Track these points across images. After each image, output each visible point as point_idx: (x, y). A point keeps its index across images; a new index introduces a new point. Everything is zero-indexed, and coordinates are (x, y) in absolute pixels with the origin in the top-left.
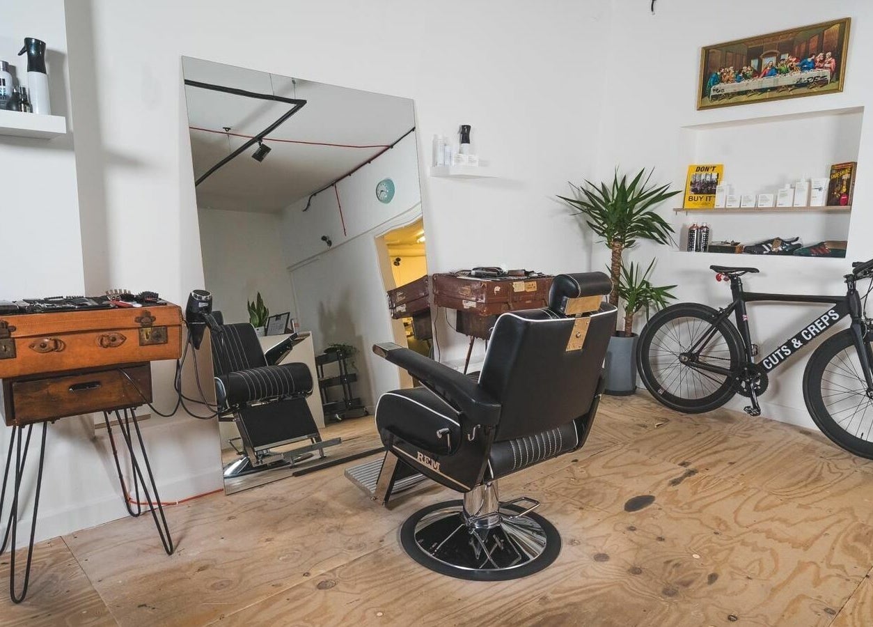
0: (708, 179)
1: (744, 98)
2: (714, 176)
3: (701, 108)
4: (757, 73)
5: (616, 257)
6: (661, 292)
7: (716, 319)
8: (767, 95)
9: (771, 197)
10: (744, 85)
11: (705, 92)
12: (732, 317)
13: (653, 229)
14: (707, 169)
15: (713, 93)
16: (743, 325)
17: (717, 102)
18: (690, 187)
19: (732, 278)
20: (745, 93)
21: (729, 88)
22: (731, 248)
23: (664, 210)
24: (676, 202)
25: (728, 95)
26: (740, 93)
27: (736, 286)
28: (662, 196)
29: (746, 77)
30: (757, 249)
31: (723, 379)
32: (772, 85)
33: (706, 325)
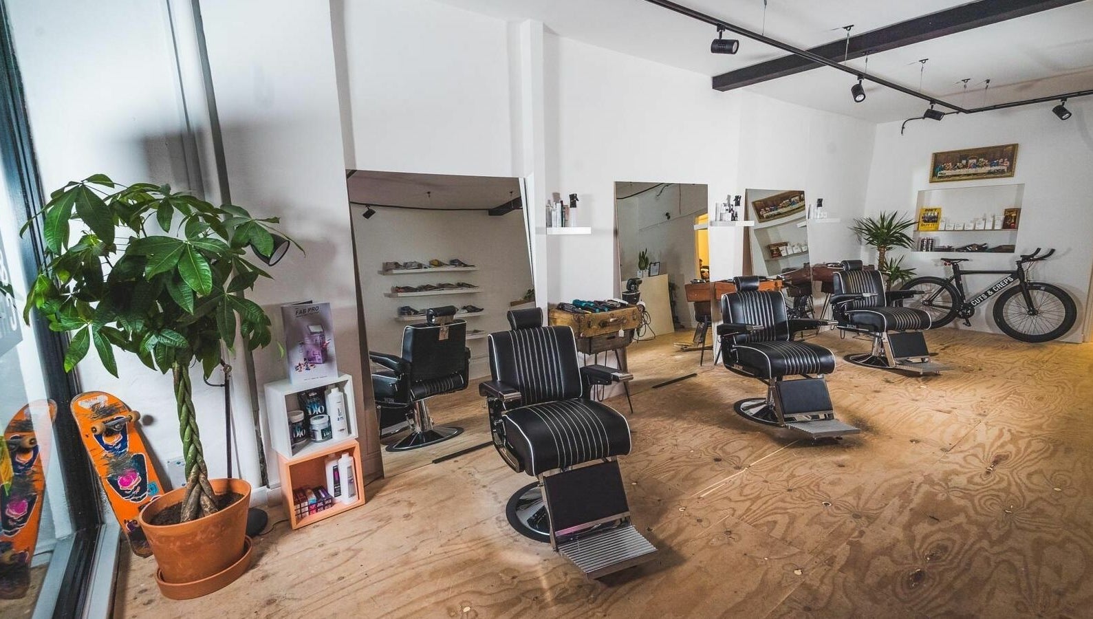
0: (932, 215)
1: (958, 178)
2: (936, 214)
3: (931, 182)
4: (965, 166)
5: (882, 257)
6: (908, 272)
7: (944, 284)
8: (971, 177)
9: (972, 225)
10: (957, 172)
11: (934, 174)
12: (954, 282)
13: (901, 240)
14: (932, 210)
15: (939, 175)
16: (960, 286)
17: (942, 180)
18: (921, 220)
19: (953, 264)
20: (958, 175)
21: (948, 173)
22: (949, 249)
23: (909, 232)
24: (912, 228)
25: (948, 176)
26: (955, 176)
27: (956, 268)
28: (905, 226)
29: (959, 168)
30: (964, 249)
31: (949, 311)
32: (974, 172)
33: (939, 287)
